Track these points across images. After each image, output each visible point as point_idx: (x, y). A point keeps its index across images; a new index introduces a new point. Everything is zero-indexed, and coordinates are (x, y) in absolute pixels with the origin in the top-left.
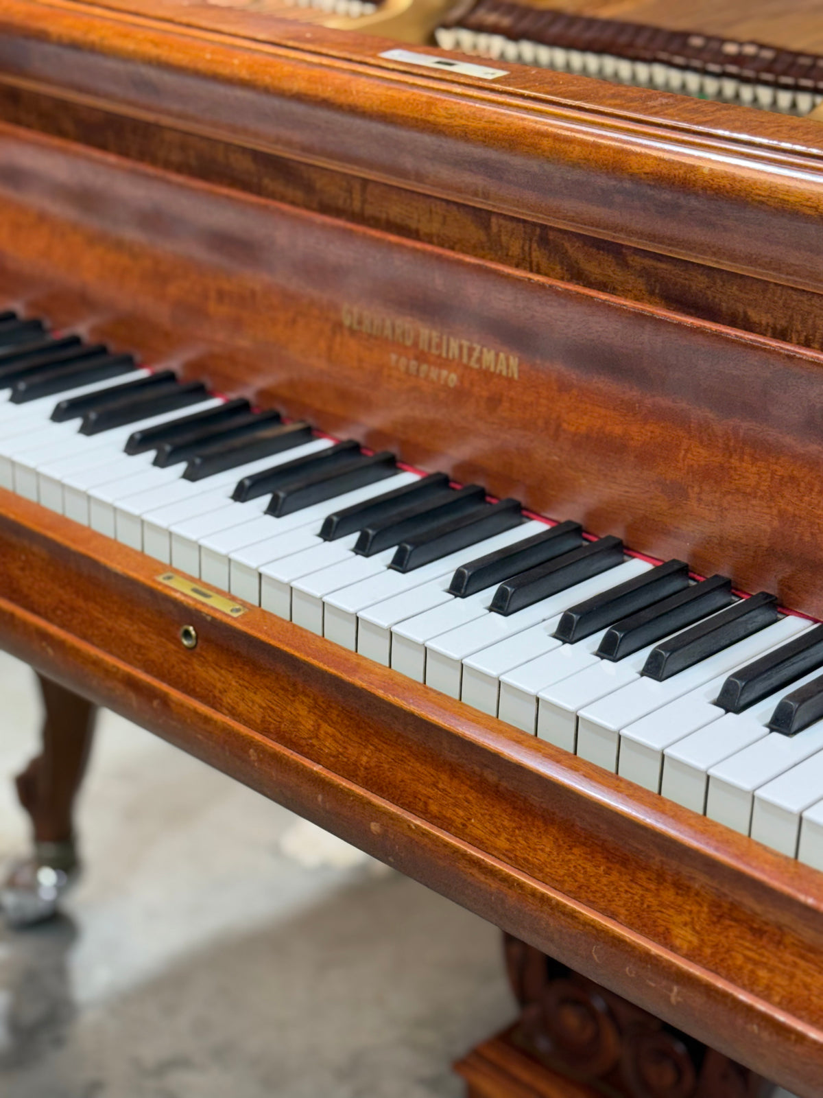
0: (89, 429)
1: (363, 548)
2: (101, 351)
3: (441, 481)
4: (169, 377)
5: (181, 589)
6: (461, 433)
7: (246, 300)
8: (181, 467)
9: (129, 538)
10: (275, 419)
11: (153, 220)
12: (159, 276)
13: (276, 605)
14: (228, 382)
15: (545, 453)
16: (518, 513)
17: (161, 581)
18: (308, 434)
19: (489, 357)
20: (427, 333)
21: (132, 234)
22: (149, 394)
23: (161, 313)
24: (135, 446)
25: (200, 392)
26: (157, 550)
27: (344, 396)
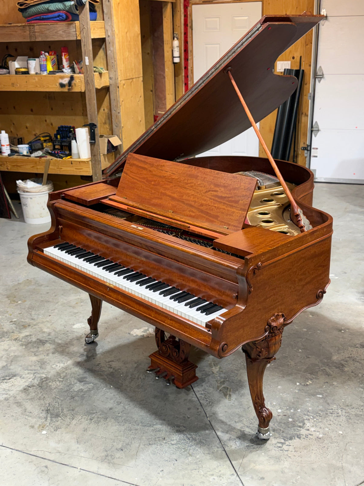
0: (98, 267)
1: (127, 280)
2: (101, 257)
3: (138, 273)
4: (108, 260)
5: (107, 284)
6: (140, 267)
7: (117, 251)
8: (109, 271)
9: (102, 279)
10: (120, 265)
11: (107, 242)
12: (107, 248)
13: (117, 286)
14: (116, 261)
15: (148, 269)
16: (145, 276)
17: (105, 284)
18: (124, 267)
19: (142, 259)
20: (136, 256)
21: (104, 243)
22: (106, 262)
23: (107, 252)
24: (103, 269)
25: (112, 262)
26: (105, 280)
27: (128, 263)
